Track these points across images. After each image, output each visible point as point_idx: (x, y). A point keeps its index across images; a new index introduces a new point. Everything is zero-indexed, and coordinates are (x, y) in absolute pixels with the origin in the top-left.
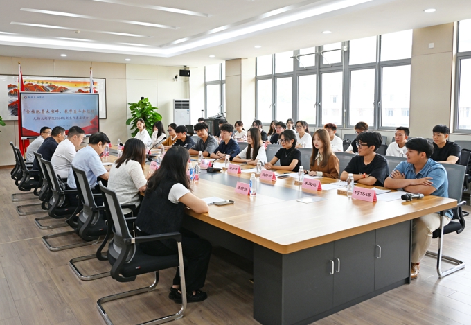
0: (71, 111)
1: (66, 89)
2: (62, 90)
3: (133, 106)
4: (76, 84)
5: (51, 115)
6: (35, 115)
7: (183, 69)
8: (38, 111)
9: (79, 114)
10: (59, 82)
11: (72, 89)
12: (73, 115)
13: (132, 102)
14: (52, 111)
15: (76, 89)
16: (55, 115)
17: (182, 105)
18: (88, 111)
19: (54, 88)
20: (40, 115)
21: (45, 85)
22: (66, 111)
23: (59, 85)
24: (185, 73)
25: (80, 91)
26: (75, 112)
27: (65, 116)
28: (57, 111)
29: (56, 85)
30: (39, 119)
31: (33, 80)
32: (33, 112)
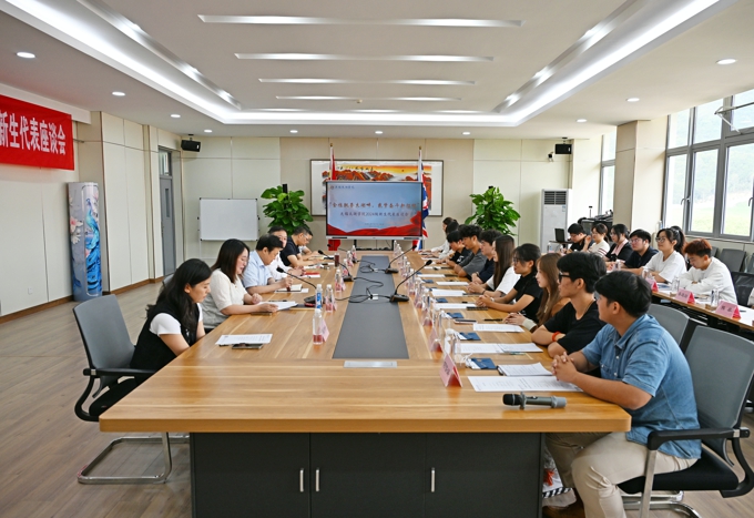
0: (386, 205)
1: (391, 176)
2: (386, 177)
3: (478, 199)
4: (403, 168)
5: (361, 210)
6: (343, 209)
7: (562, 143)
8: (346, 205)
9: (395, 210)
10: (381, 167)
11: (398, 176)
12: (388, 210)
13: (476, 193)
14: (363, 205)
15: (404, 176)
16: (366, 209)
17: (557, 198)
18: (408, 206)
19: (374, 174)
20: (348, 210)
21: (365, 171)
22: (380, 205)
23: (382, 171)
24: (564, 149)
25: (408, 178)
26: (391, 206)
27: (379, 210)
28: (369, 205)
29: (378, 171)
30: (347, 214)
31: (351, 166)
32: (340, 205)
